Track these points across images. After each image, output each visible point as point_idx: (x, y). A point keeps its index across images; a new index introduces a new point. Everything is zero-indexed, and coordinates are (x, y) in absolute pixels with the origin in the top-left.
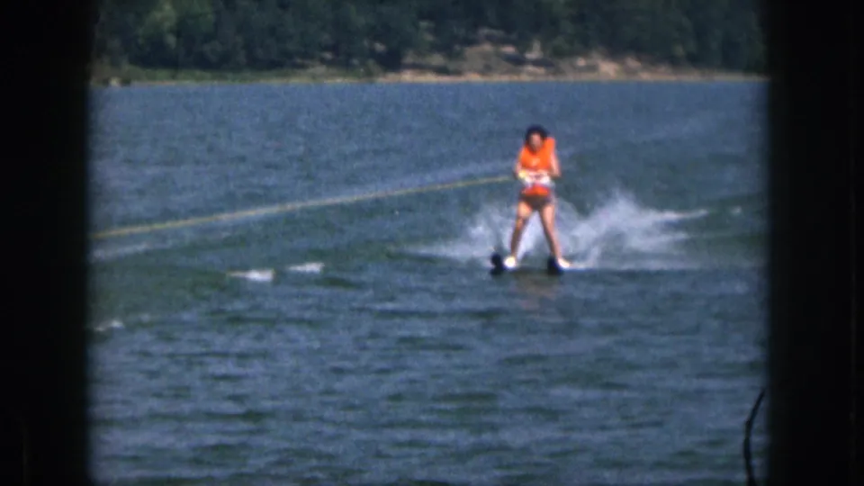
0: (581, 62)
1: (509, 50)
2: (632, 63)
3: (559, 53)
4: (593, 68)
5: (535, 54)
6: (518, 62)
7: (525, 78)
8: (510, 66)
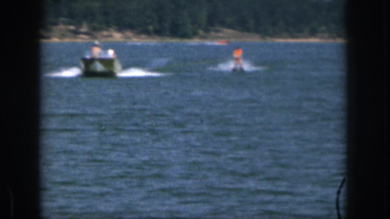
0: (105, 33)
1: (72, 27)
2: (129, 33)
3: (95, 29)
4: (110, 36)
5: (84, 29)
6: (76, 33)
7: (79, 41)
8: (72, 35)
